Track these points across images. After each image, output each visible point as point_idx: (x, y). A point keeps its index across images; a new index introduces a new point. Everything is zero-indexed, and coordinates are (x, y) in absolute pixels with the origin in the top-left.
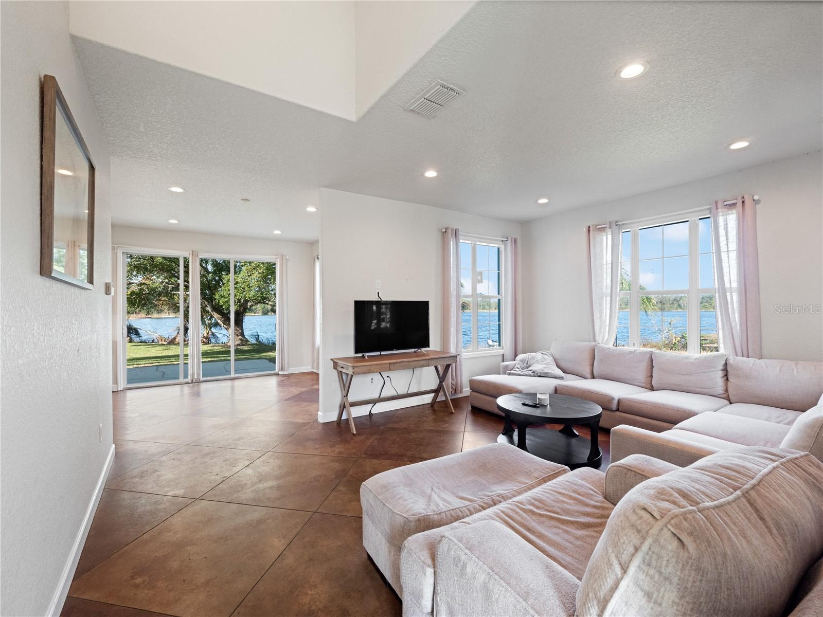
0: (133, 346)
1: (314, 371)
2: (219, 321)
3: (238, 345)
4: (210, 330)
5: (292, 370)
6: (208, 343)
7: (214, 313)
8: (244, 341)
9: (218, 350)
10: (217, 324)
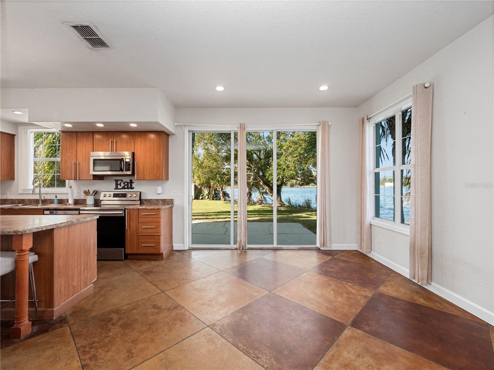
0: (225, 203)
1: (364, 252)
2: (268, 191)
3: (278, 207)
4: (263, 195)
5: (335, 247)
6: (261, 204)
7: (265, 186)
8: (282, 205)
9: (266, 209)
10: (266, 193)
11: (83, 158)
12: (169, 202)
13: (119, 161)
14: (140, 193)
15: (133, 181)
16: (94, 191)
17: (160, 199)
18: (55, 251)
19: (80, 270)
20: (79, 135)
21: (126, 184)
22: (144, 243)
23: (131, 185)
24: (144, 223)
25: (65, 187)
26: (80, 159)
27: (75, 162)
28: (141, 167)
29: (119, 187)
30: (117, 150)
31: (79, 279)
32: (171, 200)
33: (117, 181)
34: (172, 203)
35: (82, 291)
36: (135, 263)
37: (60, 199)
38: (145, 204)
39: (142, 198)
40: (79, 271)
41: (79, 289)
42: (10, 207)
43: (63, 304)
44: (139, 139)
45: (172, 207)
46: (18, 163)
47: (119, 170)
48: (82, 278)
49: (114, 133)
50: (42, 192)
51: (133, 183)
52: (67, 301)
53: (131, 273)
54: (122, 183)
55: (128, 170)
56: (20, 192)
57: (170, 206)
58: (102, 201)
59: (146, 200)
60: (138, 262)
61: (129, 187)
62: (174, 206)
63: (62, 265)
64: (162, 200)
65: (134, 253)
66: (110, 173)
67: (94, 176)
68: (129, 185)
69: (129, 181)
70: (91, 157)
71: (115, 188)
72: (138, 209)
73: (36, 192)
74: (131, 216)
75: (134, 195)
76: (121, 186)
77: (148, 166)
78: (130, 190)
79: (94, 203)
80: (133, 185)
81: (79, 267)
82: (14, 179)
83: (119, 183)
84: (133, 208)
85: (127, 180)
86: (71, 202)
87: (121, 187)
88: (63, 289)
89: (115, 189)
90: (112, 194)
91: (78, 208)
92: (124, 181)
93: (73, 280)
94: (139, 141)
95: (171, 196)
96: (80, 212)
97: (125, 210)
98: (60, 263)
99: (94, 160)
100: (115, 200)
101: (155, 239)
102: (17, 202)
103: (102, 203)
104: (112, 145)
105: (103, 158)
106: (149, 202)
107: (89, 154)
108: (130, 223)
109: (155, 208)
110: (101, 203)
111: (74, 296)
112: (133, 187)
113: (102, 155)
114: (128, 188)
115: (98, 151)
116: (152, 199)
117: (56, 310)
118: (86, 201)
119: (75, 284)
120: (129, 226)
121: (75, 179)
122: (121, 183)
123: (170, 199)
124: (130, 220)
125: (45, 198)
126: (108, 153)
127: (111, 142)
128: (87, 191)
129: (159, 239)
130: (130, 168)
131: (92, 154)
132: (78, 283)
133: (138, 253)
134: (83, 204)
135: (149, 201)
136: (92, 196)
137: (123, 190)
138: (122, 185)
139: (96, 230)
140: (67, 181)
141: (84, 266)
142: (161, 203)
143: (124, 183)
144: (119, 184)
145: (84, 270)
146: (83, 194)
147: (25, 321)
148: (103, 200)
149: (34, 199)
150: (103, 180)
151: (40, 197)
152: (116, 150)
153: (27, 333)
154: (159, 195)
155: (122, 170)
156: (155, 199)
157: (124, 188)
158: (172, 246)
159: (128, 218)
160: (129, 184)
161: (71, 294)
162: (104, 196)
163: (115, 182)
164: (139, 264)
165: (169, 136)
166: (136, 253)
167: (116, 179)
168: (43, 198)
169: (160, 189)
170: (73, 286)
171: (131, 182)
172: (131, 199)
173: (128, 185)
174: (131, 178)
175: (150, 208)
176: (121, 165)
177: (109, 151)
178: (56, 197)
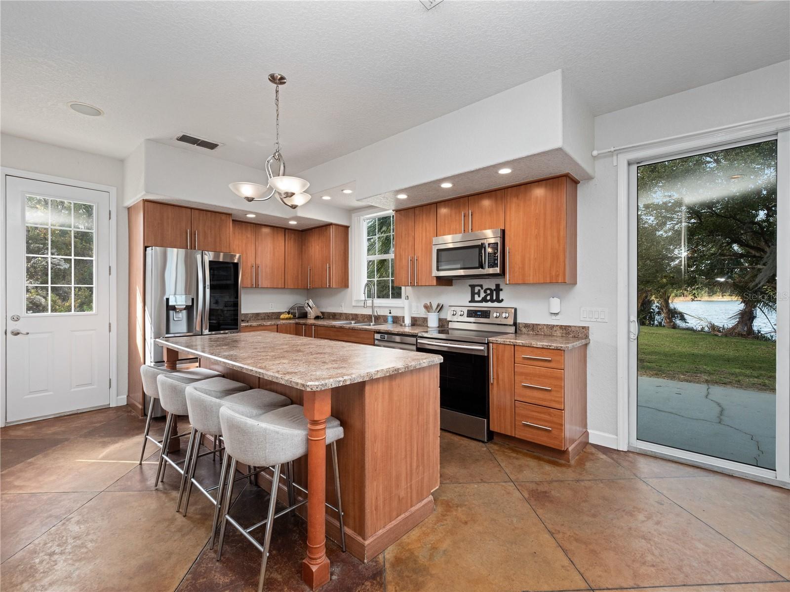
11: (422, 249)
12: (580, 334)
13: (477, 250)
14: (516, 310)
15: (501, 287)
16: (438, 305)
17: (557, 326)
18: (367, 425)
19: (411, 466)
20: (417, 212)
21: (488, 292)
22: (527, 417)
23: (498, 295)
24: (526, 375)
25: (401, 298)
26: (419, 253)
27: (412, 257)
28: (518, 258)
29: (477, 298)
30: (474, 229)
31: (409, 485)
32: (583, 328)
33: (473, 287)
34: (587, 337)
35: (414, 509)
36: (510, 457)
37: (395, 316)
38: (525, 334)
39: (519, 320)
40: (409, 467)
41: (409, 505)
42: (341, 325)
43: (381, 532)
44: (515, 200)
45: (586, 345)
46: (352, 265)
47: (477, 266)
48: (414, 481)
49: (469, 197)
50: (375, 305)
51: (502, 290)
52: (388, 527)
53: (504, 484)
54: (482, 292)
55: (493, 265)
56: (354, 304)
57: (584, 342)
58: (450, 323)
59: (527, 326)
60: (515, 455)
61: (494, 298)
62: (589, 343)
63: (379, 454)
64: (561, 327)
65: (506, 434)
66: (461, 272)
67: (439, 279)
68: (495, 295)
69: (493, 287)
70: (433, 246)
71: (470, 300)
72: (514, 345)
73: (368, 305)
74: (500, 357)
75: (504, 315)
76: (479, 296)
77: (532, 256)
78: (496, 304)
79: (438, 326)
80: (502, 295)
81: (408, 459)
82: (348, 287)
83: (476, 291)
84: (504, 341)
85: (490, 284)
86: (408, 321)
87: (480, 299)
88: (381, 502)
89: (470, 302)
90: (465, 310)
91: (415, 333)
92: (485, 287)
93: (398, 486)
94: (513, 206)
95: (584, 319)
96: (418, 341)
97: (488, 344)
98: (376, 451)
99: (438, 251)
100: (470, 322)
101: (550, 414)
102: (351, 318)
103: (451, 325)
104: (466, 221)
105: (451, 246)
106: (533, 330)
107: (431, 242)
108: (497, 371)
109: (550, 346)
110: (448, 325)
111: (400, 518)
112: (501, 299)
113: (449, 240)
114: (492, 301)
115: (444, 235)
116: (539, 325)
117: (369, 544)
118: (427, 321)
119: (402, 494)
120: (495, 377)
121: (413, 285)
122: (479, 290)
123: (579, 327)
124: (497, 366)
125: (379, 314)
126: (458, 237)
127: (464, 216)
128: (429, 304)
129: (561, 417)
130: (496, 262)
131: (435, 240)
132: (407, 492)
133: (515, 437)
134: (424, 326)
135: (533, 328)
136: (435, 313)
137: (484, 304)
138: (483, 295)
139: (439, 386)
140: (403, 288)
141: (418, 460)
142: (559, 333)
143: (485, 292)
144: (476, 293)
145: (418, 466)
146: (424, 310)
147: (320, 558)
148: (451, 321)
149: (367, 315)
150: (452, 286)
151: (373, 311)
152: (471, 229)
153: (324, 582)
154: (554, 317)
155: (481, 266)
156: (545, 325)
157: (484, 300)
158: (586, 434)
159: (495, 359)
160: (495, 292)
161: (394, 514)
162: (453, 315)
163: (470, 288)
164: (517, 462)
165: (578, 185)
166: (509, 434)
167: (472, 284)
168: (376, 314)
169: (555, 304)
170: (399, 497)
171: (498, 289)
172: (498, 321)
173: (492, 294)
174: (498, 281)
175: (540, 344)
176: (482, 256)
177: (460, 233)
178: (390, 313)
